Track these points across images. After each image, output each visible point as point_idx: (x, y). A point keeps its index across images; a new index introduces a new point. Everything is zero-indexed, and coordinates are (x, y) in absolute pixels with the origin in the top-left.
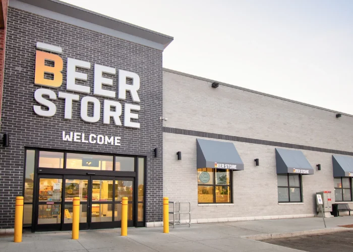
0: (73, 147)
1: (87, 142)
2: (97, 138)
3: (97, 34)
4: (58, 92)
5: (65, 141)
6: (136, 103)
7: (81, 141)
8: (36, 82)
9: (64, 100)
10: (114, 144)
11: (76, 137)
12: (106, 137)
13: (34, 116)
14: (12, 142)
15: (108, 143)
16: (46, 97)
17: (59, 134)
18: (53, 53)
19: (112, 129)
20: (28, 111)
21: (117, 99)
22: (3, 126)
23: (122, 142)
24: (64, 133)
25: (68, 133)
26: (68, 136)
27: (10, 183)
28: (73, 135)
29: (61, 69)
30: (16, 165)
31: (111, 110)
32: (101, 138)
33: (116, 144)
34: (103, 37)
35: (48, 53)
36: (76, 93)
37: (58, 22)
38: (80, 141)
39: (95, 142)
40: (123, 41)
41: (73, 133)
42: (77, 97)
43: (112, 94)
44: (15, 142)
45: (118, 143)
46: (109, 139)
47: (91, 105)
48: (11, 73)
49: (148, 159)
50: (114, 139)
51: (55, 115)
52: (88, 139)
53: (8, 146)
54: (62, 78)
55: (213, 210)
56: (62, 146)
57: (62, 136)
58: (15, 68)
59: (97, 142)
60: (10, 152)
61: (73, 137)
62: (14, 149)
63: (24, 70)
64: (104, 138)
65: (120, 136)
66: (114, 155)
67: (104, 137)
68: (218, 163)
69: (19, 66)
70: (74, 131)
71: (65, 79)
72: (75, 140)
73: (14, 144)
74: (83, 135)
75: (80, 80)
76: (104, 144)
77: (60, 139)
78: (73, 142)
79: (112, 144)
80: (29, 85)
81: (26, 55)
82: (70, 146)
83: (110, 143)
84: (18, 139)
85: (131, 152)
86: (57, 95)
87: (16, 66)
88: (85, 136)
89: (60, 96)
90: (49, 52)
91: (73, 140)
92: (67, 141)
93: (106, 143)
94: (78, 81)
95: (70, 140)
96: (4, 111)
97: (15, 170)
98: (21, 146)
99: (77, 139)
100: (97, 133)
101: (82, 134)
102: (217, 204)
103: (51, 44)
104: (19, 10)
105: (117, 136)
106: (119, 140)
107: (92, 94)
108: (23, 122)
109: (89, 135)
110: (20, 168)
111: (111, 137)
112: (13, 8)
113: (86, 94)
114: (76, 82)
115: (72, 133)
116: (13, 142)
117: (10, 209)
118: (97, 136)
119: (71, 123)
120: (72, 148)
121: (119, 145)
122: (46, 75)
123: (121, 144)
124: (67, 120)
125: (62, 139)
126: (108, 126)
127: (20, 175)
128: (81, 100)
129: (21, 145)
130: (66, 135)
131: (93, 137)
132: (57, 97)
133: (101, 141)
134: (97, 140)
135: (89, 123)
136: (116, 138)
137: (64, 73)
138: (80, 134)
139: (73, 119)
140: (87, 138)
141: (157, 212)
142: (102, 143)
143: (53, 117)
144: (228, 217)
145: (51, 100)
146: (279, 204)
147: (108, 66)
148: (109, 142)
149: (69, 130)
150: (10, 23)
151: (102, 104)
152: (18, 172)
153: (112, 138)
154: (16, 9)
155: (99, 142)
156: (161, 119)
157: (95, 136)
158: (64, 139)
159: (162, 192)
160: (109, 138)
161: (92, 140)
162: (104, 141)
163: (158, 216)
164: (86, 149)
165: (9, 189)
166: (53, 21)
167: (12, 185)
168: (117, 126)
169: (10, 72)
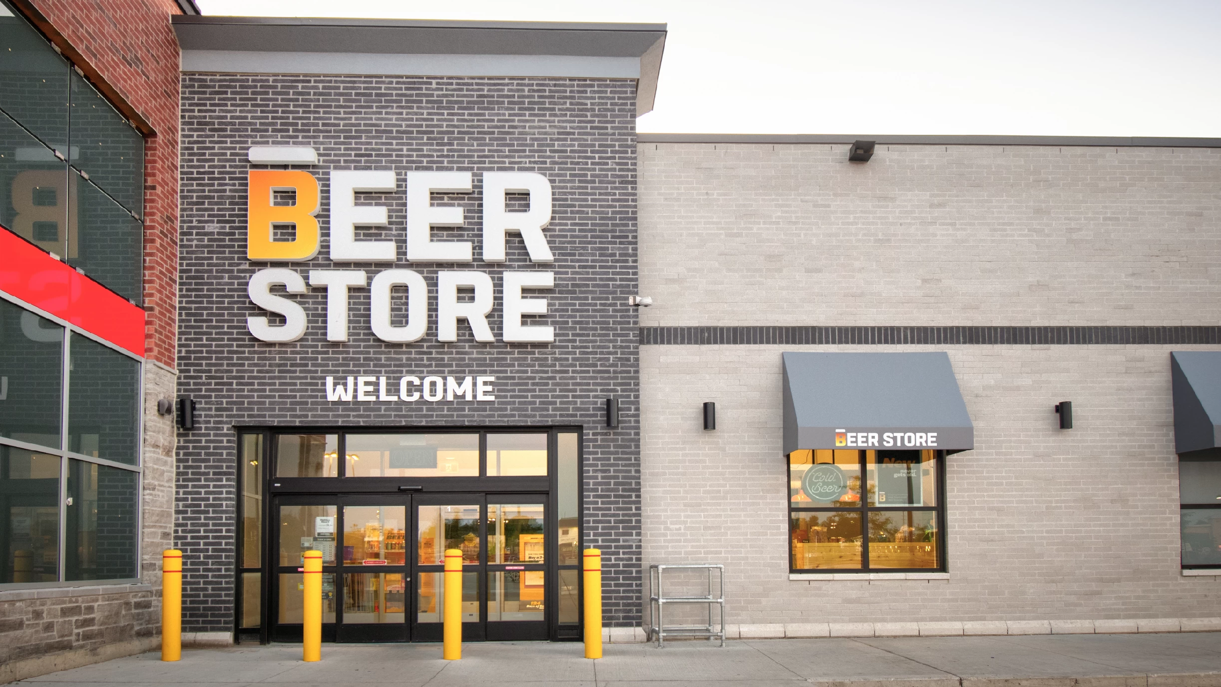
0: (354, 416)
1: (395, 398)
2: (422, 384)
3: (415, 82)
4: (308, 272)
5: (334, 403)
6: (543, 266)
7: (378, 397)
8: (253, 254)
9: (325, 289)
10: (475, 396)
11: (362, 388)
12: (451, 380)
13: (253, 346)
14: (203, 418)
15: (456, 396)
16: (278, 289)
17: (317, 384)
18: (295, 167)
19: (466, 353)
20: (238, 333)
21: (478, 263)
22: (182, 380)
23: (499, 391)
24: (330, 380)
25: (340, 381)
26: (340, 388)
27: (203, 521)
28: (356, 384)
29: (317, 209)
30: (214, 474)
31: (459, 299)
32: (433, 384)
33: (480, 397)
34: (434, 86)
35: (283, 170)
36: (358, 265)
37: (306, 78)
38: (373, 398)
39: (416, 396)
40: (496, 81)
41: (356, 378)
42: (358, 278)
43: (462, 251)
44: (211, 416)
45: (486, 393)
46: (460, 384)
47: (400, 291)
48: (195, 243)
49: (589, 434)
50: (475, 384)
51: (305, 334)
52: (397, 391)
53: (193, 428)
54: (319, 232)
55: (854, 594)
56: (328, 416)
57: (325, 391)
58: (204, 228)
59: (422, 397)
60: (200, 441)
61: (356, 391)
62: (209, 435)
63: (224, 228)
64: (445, 384)
65: (492, 372)
66: (483, 430)
67: (445, 379)
68: (850, 430)
69: (213, 222)
70: (359, 372)
71: (326, 232)
72: (361, 397)
73: (209, 422)
74: (383, 381)
75: (369, 228)
76: (443, 402)
77: (322, 397)
78: (356, 402)
79: (469, 397)
80: (239, 265)
81: (228, 188)
82: (349, 416)
83: (463, 396)
84: (217, 410)
85: (551, 416)
86: (306, 278)
87: (207, 222)
88: (388, 384)
89: (312, 282)
90: (285, 167)
91: (355, 397)
92: (340, 402)
93: (450, 397)
94: (364, 232)
95: (348, 397)
96: (183, 342)
97: (215, 486)
98: (225, 426)
99: (367, 393)
100: (422, 372)
101: (378, 378)
102: (872, 576)
103: (288, 143)
104: (206, 74)
105: (484, 372)
106: (491, 383)
107: (402, 262)
108: (228, 365)
109: (400, 378)
110: (224, 483)
111: (464, 378)
112: (193, 74)
113: (386, 265)
114: (356, 235)
115: (350, 380)
116: (206, 416)
117: (205, 583)
118: (422, 379)
119: (348, 353)
120: (353, 419)
121: (492, 398)
122: (279, 231)
123: (496, 397)
124: (336, 344)
125: (326, 397)
126: (456, 347)
127: (226, 499)
128: (369, 284)
129: (226, 423)
130: (335, 385)
131: (410, 384)
132: (308, 284)
133: (433, 392)
134: (421, 391)
135: (399, 345)
136: (480, 380)
137: (324, 216)
138: (373, 379)
139: (354, 340)
140: (393, 388)
141: (622, 598)
142: (439, 397)
143: (301, 340)
144: (923, 620)
145: (292, 296)
146: (1187, 572)
147: (451, 169)
148: (460, 393)
149: (344, 372)
150: (187, 114)
151: (433, 284)
152: (221, 493)
153: (468, 380)
154: (200, 74)
155: (427, 397)
156: (631, 302)
157: (417, 381)
158: (332, 397)
159: (639, 534)
160: (460, 382)
161: (410, 393)
162: (445, 391)
163: (625, 611)
164: (393, 420)
165: (202, 534)
166: (292, 80)
167: (207, 525)
168: (484, 344)
169: (192, 240)
